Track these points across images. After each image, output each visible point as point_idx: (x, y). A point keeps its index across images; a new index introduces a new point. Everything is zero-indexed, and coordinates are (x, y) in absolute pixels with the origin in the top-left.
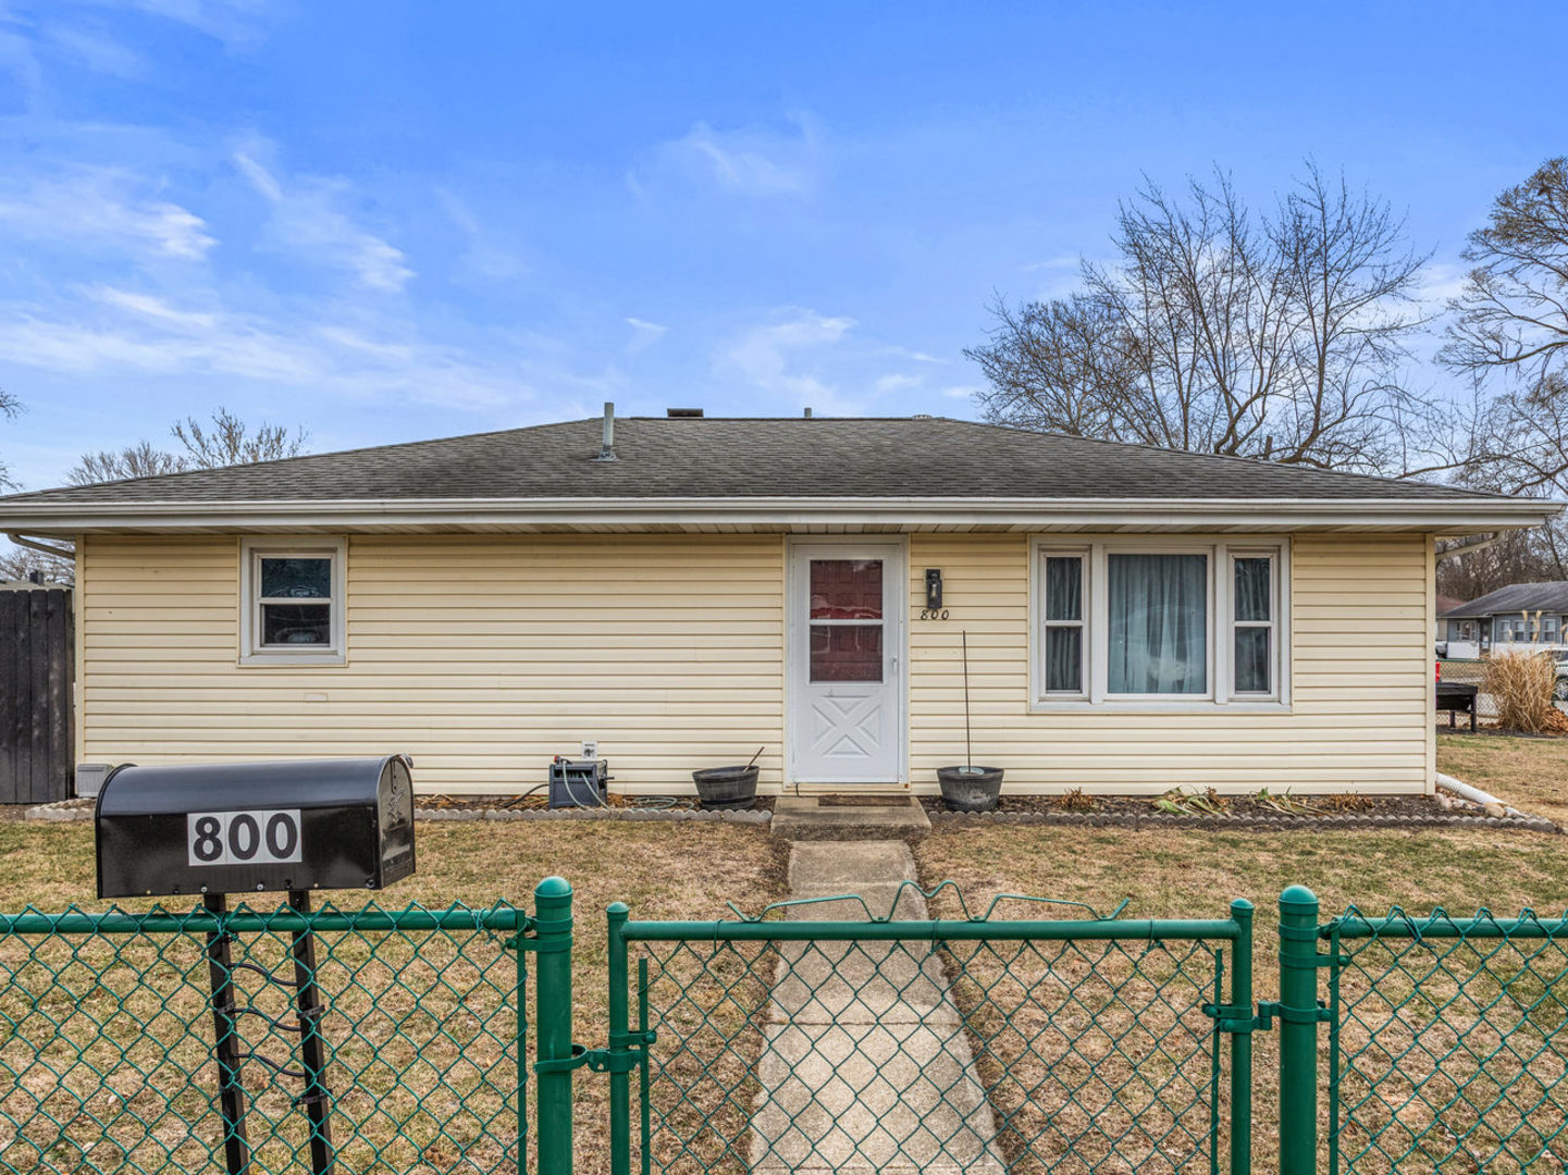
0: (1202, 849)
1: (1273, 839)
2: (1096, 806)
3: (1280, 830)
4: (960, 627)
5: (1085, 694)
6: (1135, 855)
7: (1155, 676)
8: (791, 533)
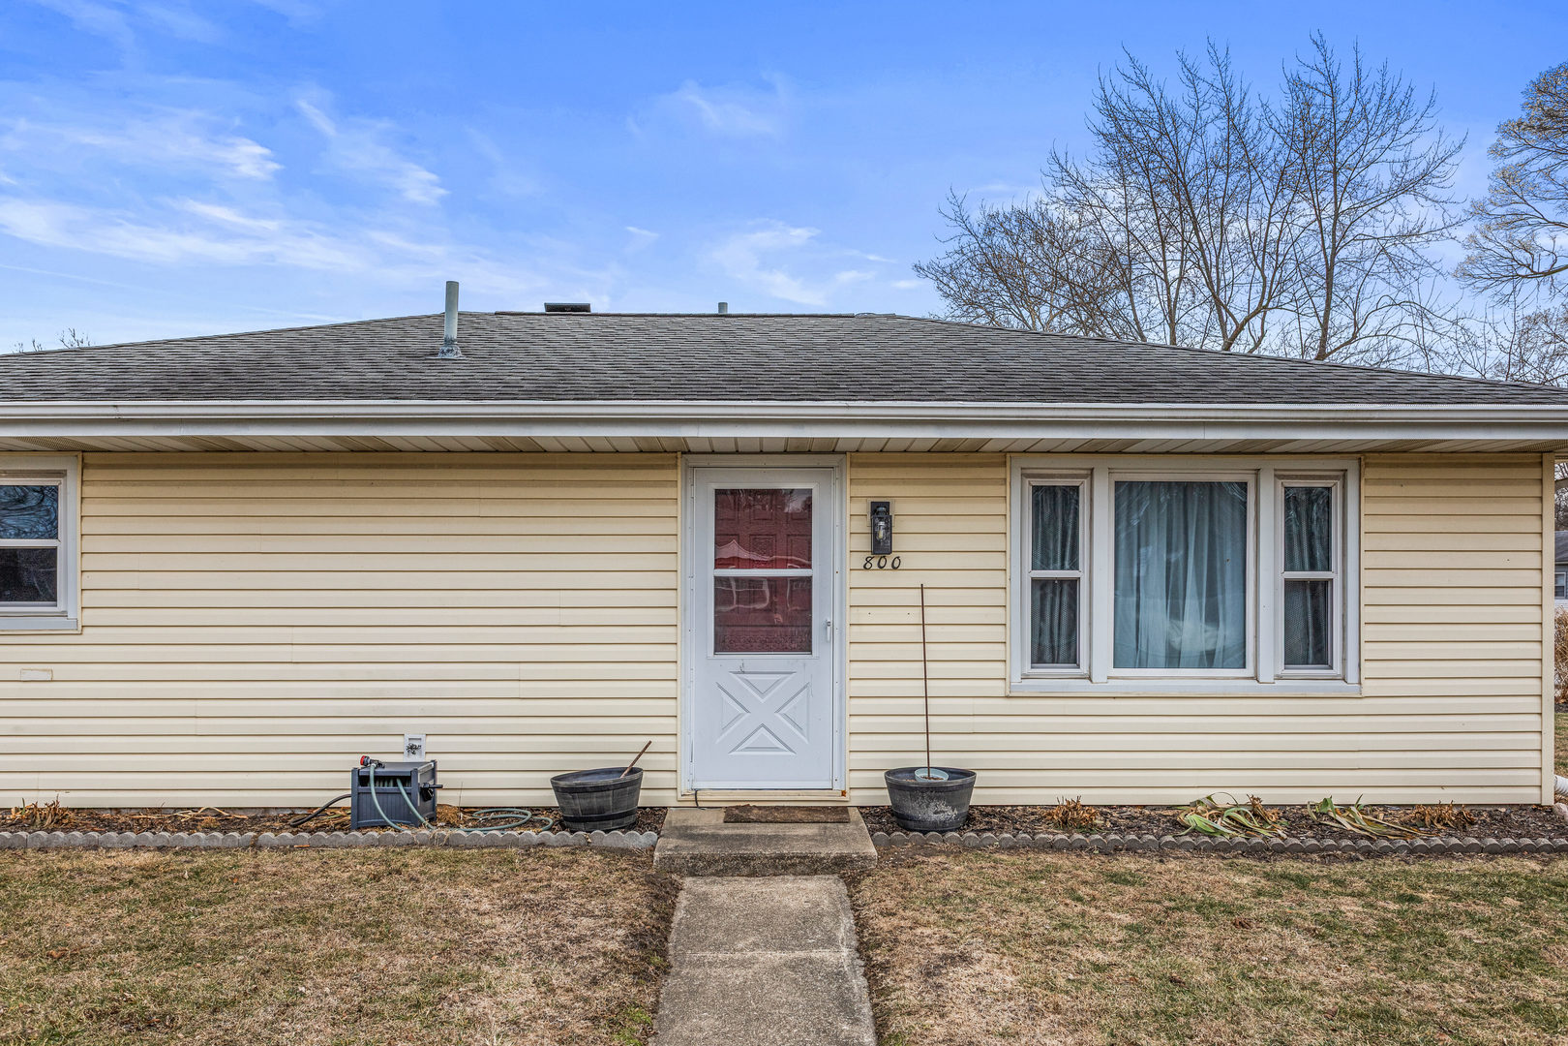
0: (1259, 893)
1: (1351, 873)
2: (1099, 821)
3: (1358, 860)
4: (915, 579)
5: (1084, 669)
6: (1167, 903)
7: (1176, 645)
8: (689, 452)
